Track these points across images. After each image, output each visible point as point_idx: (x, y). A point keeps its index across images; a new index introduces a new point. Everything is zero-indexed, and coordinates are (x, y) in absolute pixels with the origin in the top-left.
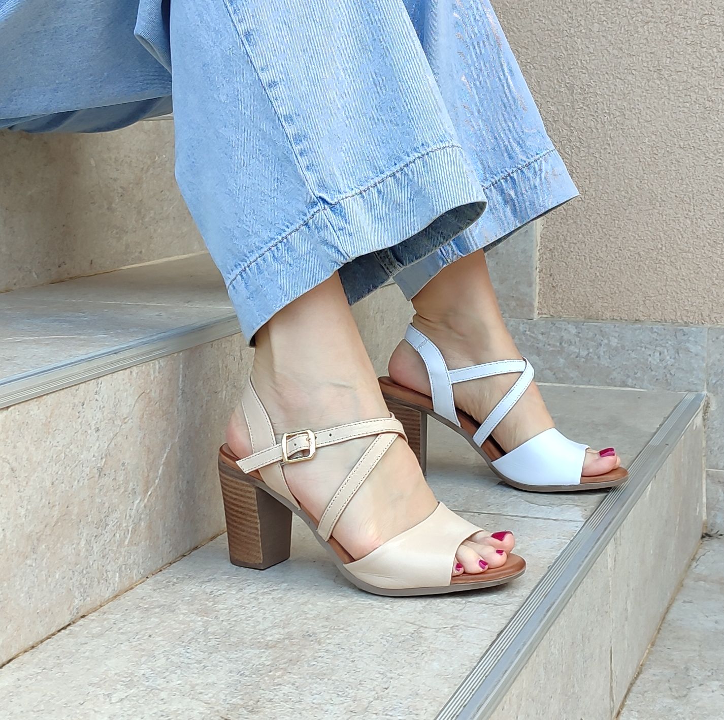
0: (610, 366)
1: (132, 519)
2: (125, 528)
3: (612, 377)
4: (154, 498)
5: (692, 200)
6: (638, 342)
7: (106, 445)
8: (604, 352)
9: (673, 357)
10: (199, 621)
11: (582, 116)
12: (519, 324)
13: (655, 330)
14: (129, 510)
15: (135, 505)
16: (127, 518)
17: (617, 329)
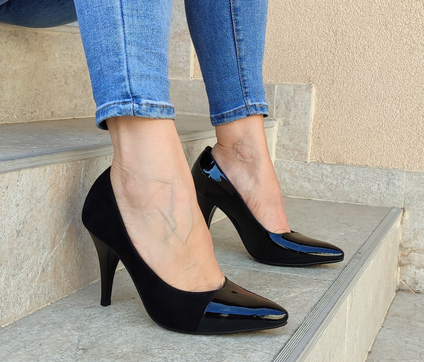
0: (349, 191)
1: (41, 265)
2: (35, 271)
3: (350, 197)
4: (59, 252)
5: (401, 99)
6: (366, 178)
7: (24, 216)
8: (346, 182)
9: (385, 187)
10: (76, 336)
11: (341, 49)
12: (299, 164)
13: (376, 171)
14: (39, 259)
15: (44, 256)
16: (38, 264)
17: (354, 170)
